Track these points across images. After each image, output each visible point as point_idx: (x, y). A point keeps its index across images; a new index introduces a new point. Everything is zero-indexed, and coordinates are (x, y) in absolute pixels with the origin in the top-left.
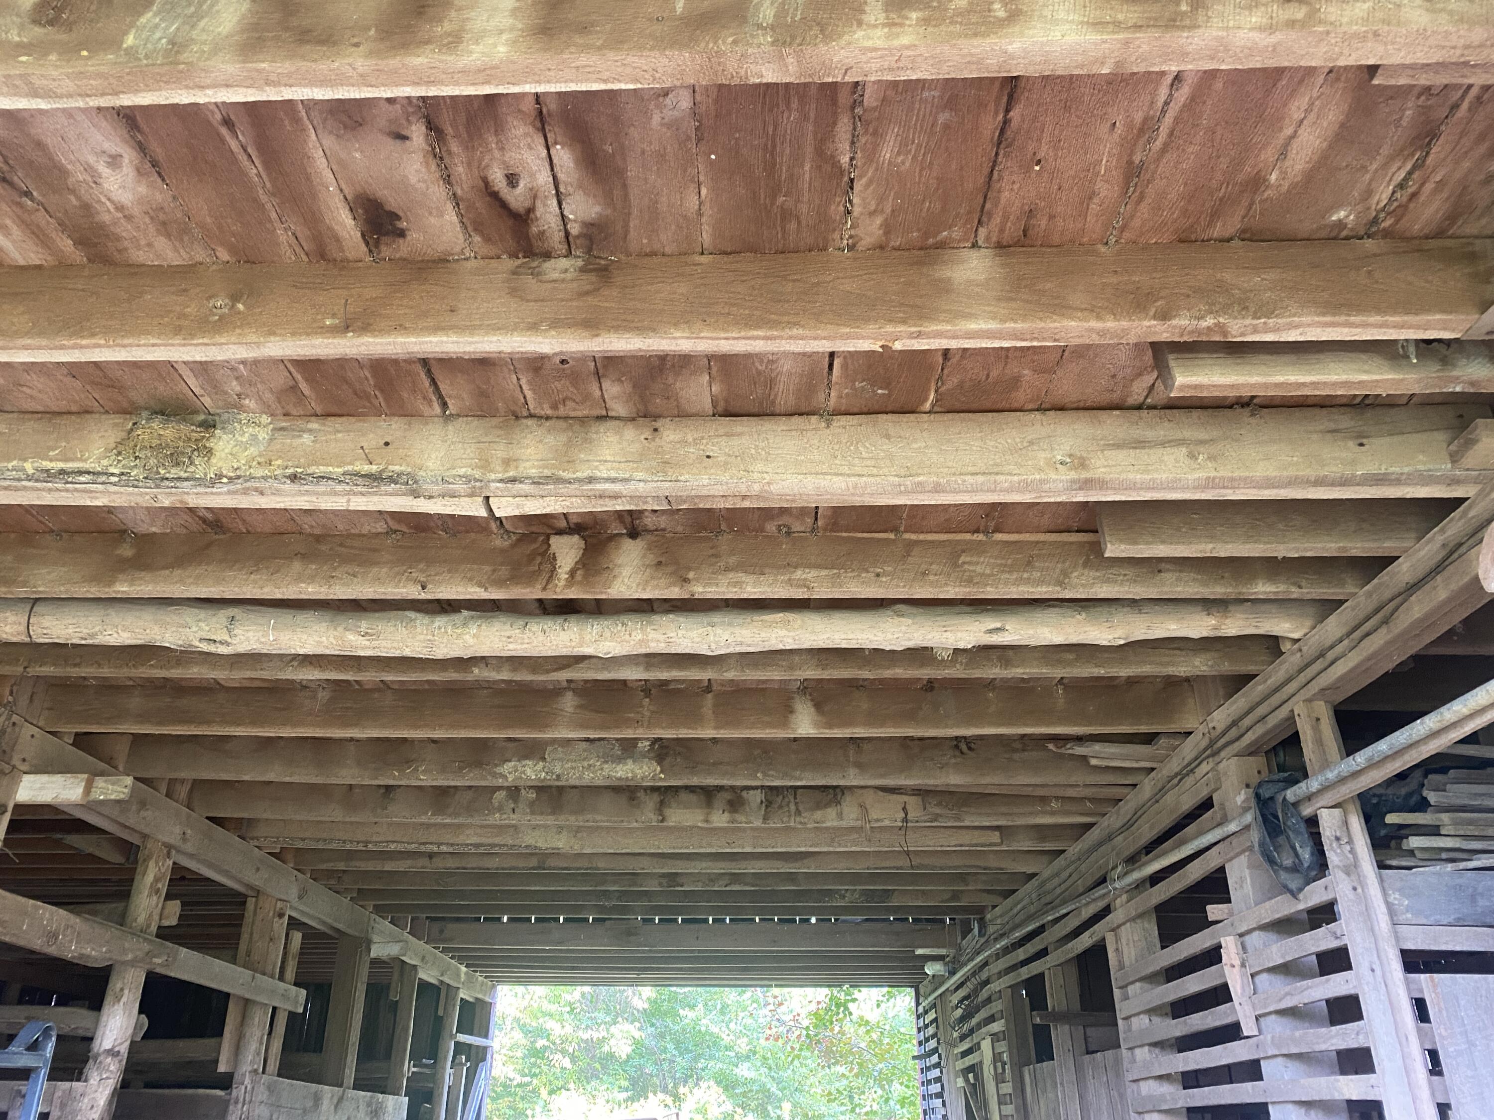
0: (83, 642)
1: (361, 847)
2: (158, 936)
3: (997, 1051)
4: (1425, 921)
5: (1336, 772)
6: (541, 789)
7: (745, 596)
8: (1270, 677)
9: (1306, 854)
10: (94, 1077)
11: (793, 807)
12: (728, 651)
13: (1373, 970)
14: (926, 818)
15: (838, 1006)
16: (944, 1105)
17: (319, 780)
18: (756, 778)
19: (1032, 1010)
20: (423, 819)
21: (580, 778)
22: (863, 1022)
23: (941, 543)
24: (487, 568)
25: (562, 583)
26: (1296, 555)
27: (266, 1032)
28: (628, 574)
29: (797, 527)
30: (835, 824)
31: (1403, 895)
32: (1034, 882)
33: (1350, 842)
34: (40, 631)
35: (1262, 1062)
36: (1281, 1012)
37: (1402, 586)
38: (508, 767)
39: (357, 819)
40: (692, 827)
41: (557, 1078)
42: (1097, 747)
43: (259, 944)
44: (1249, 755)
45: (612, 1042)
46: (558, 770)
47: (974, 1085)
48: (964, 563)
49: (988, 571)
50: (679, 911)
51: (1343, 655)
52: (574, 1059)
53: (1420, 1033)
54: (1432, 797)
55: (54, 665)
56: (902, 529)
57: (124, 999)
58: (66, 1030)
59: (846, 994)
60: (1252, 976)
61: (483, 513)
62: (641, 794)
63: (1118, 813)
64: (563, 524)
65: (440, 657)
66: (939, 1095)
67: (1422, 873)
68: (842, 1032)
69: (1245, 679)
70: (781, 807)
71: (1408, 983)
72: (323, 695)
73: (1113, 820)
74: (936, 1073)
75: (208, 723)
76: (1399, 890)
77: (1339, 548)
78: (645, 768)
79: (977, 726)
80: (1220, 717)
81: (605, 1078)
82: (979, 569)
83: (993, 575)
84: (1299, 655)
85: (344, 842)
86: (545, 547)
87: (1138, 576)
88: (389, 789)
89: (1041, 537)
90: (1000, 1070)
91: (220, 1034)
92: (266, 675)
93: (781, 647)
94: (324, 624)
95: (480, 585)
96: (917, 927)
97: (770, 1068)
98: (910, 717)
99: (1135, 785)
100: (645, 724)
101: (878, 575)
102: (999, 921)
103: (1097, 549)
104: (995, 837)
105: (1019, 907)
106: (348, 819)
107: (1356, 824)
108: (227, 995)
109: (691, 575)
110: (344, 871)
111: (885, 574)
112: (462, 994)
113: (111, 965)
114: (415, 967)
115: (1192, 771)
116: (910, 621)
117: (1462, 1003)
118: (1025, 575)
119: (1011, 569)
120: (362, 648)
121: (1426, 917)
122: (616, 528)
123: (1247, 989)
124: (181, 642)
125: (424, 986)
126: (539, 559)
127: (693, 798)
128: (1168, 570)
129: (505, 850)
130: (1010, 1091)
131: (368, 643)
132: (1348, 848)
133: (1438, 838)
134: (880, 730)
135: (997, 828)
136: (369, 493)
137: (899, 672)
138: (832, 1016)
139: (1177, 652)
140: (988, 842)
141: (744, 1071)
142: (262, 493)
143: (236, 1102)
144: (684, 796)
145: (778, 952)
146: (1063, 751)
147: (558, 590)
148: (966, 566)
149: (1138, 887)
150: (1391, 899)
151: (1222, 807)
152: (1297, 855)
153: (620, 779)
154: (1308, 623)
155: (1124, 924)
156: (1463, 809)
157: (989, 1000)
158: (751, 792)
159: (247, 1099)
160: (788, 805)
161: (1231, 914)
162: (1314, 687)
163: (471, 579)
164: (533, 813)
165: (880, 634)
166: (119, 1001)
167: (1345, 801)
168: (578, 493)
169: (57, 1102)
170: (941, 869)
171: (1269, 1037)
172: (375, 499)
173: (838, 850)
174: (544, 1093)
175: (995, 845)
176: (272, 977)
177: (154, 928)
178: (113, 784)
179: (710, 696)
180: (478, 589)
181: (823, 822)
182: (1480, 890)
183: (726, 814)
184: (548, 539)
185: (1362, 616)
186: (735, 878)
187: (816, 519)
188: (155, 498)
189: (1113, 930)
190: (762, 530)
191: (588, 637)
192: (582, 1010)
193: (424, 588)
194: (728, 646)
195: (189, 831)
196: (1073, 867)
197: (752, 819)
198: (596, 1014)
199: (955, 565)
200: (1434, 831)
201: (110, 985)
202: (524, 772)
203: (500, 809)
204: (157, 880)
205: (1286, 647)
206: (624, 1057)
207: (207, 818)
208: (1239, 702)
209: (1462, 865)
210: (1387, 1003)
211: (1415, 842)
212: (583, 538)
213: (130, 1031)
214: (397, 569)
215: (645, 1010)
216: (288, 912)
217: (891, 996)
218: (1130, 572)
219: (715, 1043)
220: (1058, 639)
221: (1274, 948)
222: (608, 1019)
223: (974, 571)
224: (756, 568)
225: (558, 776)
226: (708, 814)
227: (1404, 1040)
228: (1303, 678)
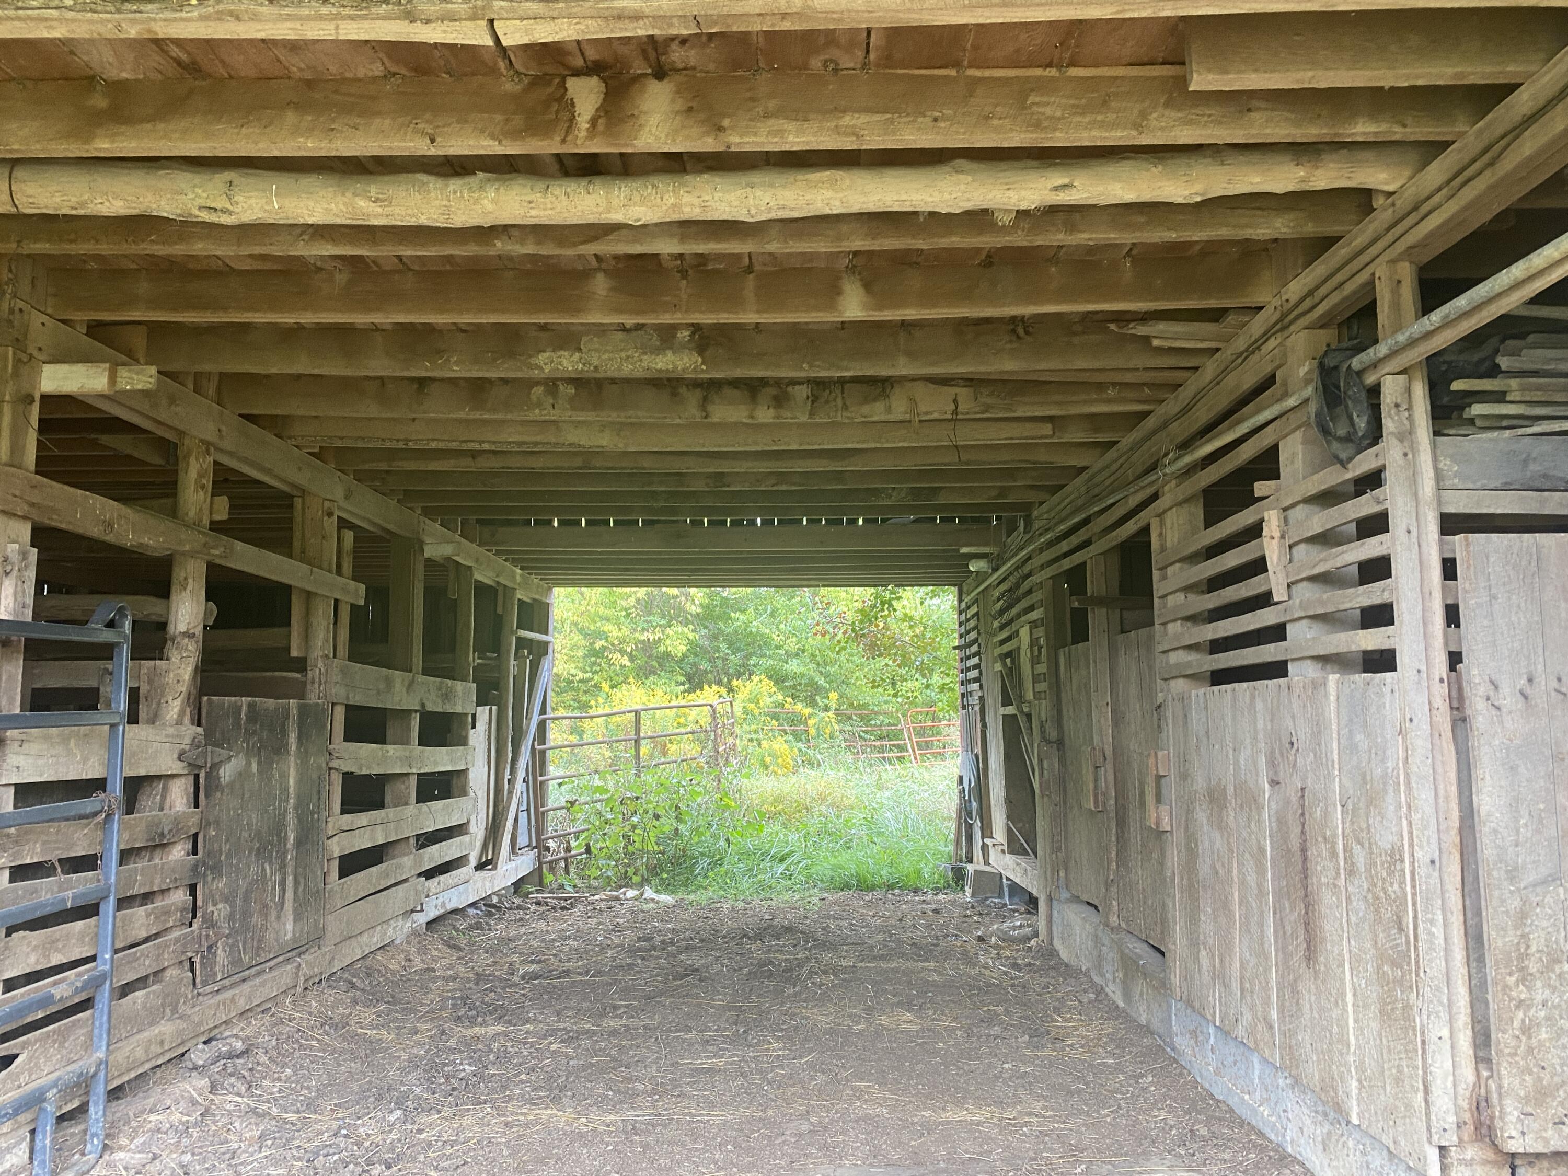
0: (74, 212)
1: (401, 445)
2: (210, 529)
3: (1035, 636)
4: (1471, 486)
5: (1407, 334)
6: (578, 382)
7: (787, 148)
8: (1355, 239)
9: (1362, 423)
10: (175, 656)
11: (839, 402)
12: (769, 217)
13: (1409, 532)
14: (977, 410)
15: (883, 603)
16: (981, 687)
17: (348, 372)
18: (802, 369)
19: (1071, 595)
20: (461, 415)
21: (619, 369)
22: (907, 618)
23: (1007, 81)
24: (499, 117)
25: (583, 134)
26: (1406, 84)
27: (332, 621)
28: (656, 121)
29: (846, 62)
30: (883, 418)
31: (1455, 461)
32: (1085, 476)
33: (1409, 409)
34: (25, 199)
35: (1288, 626)
36: (1312, 579)
37: (1518, 118)
38: (542, 358)
39: (395, 415)
40: (736, 424)
41: (617, 675)
42: (1162, 327)
43: (312, 541)
44: (1321, 327)
45: (668, 642)
46: (595, 362)
47: (1011, 669)
48: (1033, 104)
49: (1058, 114)
50: (728, 512)
51: (1440, 206)
52: (632, 658)
53: (1444, 589)
54: (1504, 362)
55: (49, 241)
56: (966, 63)
57: (190, 587)
58: (139, 617)
59: (891, 593)
60: (1290, 547)
61: (490, 42)
62: (683, 390)
63: (1176, 397)
64: (579, 62)
65: (459, 225)
66: (977, 680)
67: (1478, 439)
68: (887, 627)
69: (1327, 243)
70: (827, 402)
71: (1441, 544)
72: (341, 278)
73: (1171, 406)
74: (975, 660)
75: (225, 309)
76: (1451, 457)
77: (1456, 74)
78: (686, 359)
79: (1035, 304)
80: (1295, 289)
81: (663, 674)
82: (1048, 111)
83: (1064, 118)
84: (1390, 211)
85: (383, 440)
86: (562, 91)
87: (1223, 116)
88: (422, 383)
89: (1121, 71)
90: (1036, 653)
91: (289, 624)
92: (276, 250)
93: (827, 211)
94: (331, 189)
95: (493, 137)
96: (964, 527)
97: (818, 664)
98: (966, 296)
99: (1197, 368)
100: (684, 308)
101: (936, 120)
102: (1045, 516)
103: (1183, 81)
104: (1047, 429)
105: (1066, 502)
106: (384, 415)
107: (1420, 391)
108: (290, 587)
109: (726, 123)
110: (387, 472)
111: (944, 118)
112: (519, 595)
113: (171, 555)
114: (470, 568)
115: (1259, 348)
116: (970, 178)
117: (1492, 559)
118: (1099, 118)
119: (1083, 111)
120: (375, 216)
121: (1474, 482)
122: (640, 67)
123: (1283, 558)
124: (179, 211)
125: (481, 589)
126: (555, 106)
127: (736, 393)
128: (1259, 109)
129: (548, 448)
130: (1045, 670)
131: (380, 210)
132: (1406, 414)
133: (1502, 405)
134: (933, 311)
135: (1050, 419)
136: (358, 16)
137: (955, 241)
138: (877, 613)
139: (1259, 212)
140: (1039, 434)
141: (794, 666)
142: (238, 18)
143: (313, 683)
144: (728, 392)
145: (825, 552)
146: (1125, 331)
147: (579, 142)
148: (1035, 108)
149: (1191, 470)
150: (1441, 466)
151: (1285, 384)
152: (1352, 424)
153: (660, 371)
154: (1407, 173)
155: (1171, 508)
156: (1535, 373)
157: (1030, 592)
158: (797, 387)
159: (323, 680)
160: (835, 400)
161: (1278, 490)
162: (1401, 246)
163: (482, 131)
164: (573, 408)
165: (936, 194)
166: (185, 589)
167: (1411, 367)
168: (594, 13)
169: (144, 678)
170: (990, 464)
171: (1298, 601)
172: (366, 24)
173: (886, 445)
174: (606, 687)
175: (1046, 437)
176: (330, 571)
177: (206, 521)
178: (137, 373)
179: (751, 276)
180: (491, 142)
181: (871, 416)
182: (1534, 455)
183: (772, 410)
184: (564, 82)
185: (1467, 159)
186: (782, 477)
187: (868, 52)
188: (118, 27)
189: (1159, 515)
190: (806, 67)
191: (615, 202)
192: (638, 614)
193: (433, 141)
194: (769, 210)
195: (224, 428)
196: (1124, 458)
197: (798, 415)
198: (651, 618)
199: (1023, 107)
200: (1499, 397)
201: (174, 575)
202: (560, 363)
203: (539, 405)
204: (201, 476)
205: (1379, 202)
206: (680, 655)
207: (240, 415)
208: (1320, 269)
209: (1521, 431)
210: (1417, 562)
211: (1477, 409)
212: (603, 80)
213: (201, 616)
214: (400, 120)
215: (698, 614)
216: (337, 513)
217: (934, 595)
218: (1215, 111)
219: (765, 643)
220: (1129, 196)
221: (1316, 519)
222: (663, 622)
223: (1043, 114)
224: (800, 114)
225: (596, 367)
226: (754, 409)
227: (1427, 596)
228: (1390, 237)
